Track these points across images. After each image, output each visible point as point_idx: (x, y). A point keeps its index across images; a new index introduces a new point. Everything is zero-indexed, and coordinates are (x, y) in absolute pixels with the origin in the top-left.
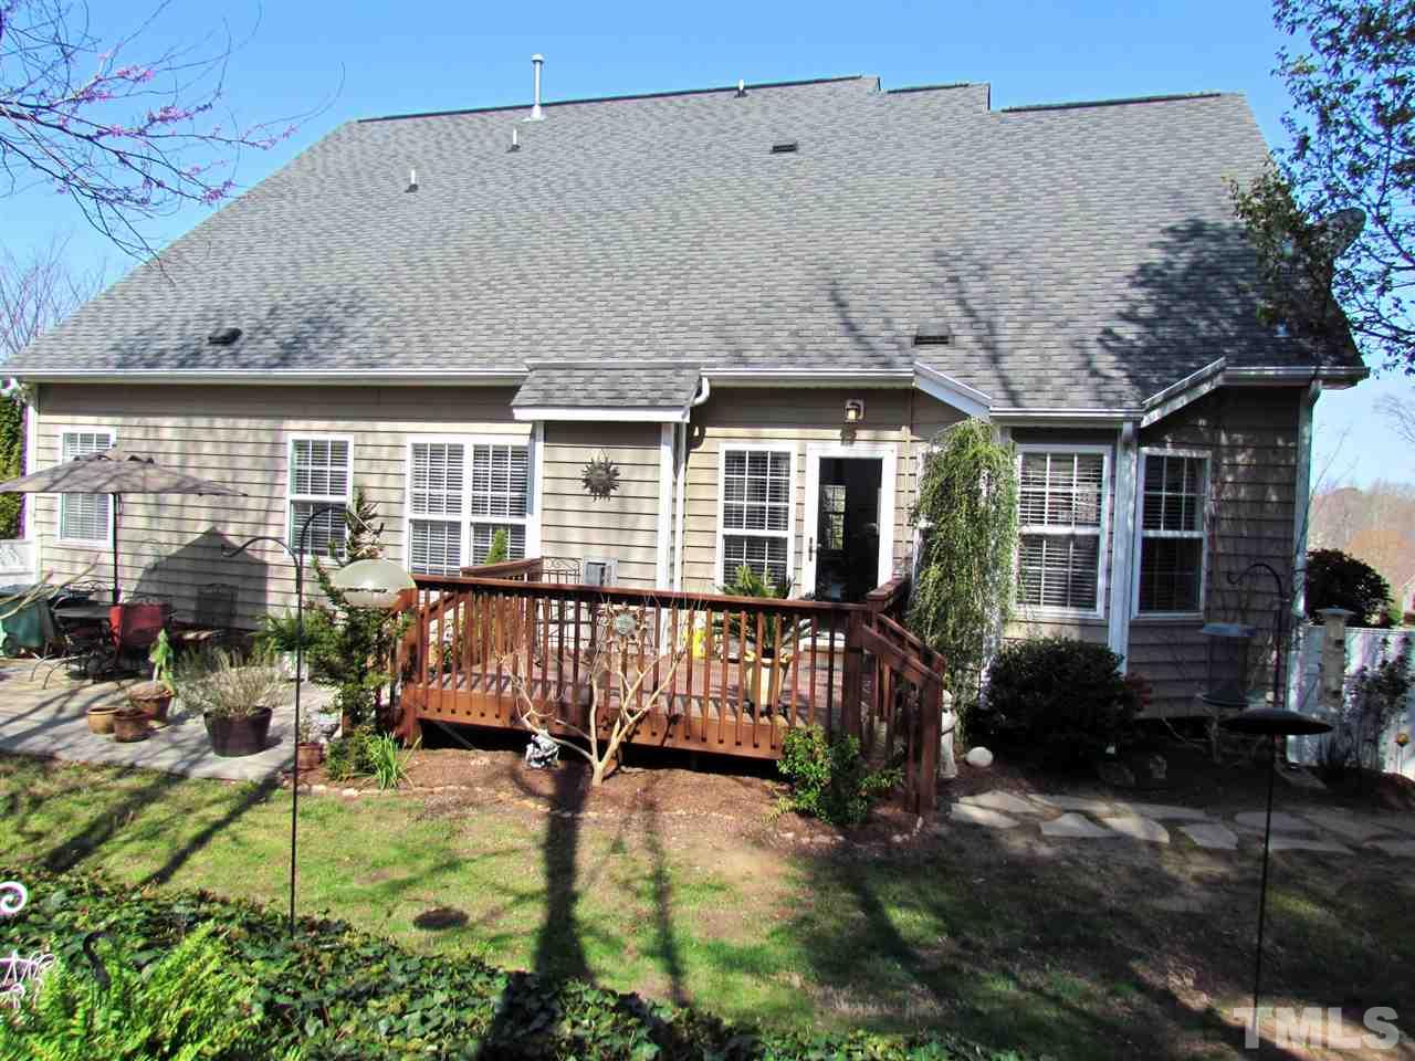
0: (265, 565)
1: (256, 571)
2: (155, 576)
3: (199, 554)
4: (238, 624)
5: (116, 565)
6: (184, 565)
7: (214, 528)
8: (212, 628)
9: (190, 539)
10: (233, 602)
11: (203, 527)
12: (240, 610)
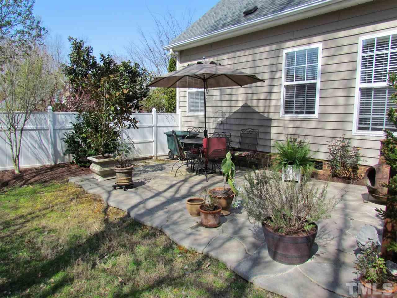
0: (271, 120)
1: (265, 123)
2: (222, 127)
3: (239, 116)
4: (260, 149)
5: (205, 122)
6: (232, 121)
7: (246, 103)
8: (248, 150)
9: (235, 109)
10: (256, 139)
11: (241, 104)
12: (260, 142)
